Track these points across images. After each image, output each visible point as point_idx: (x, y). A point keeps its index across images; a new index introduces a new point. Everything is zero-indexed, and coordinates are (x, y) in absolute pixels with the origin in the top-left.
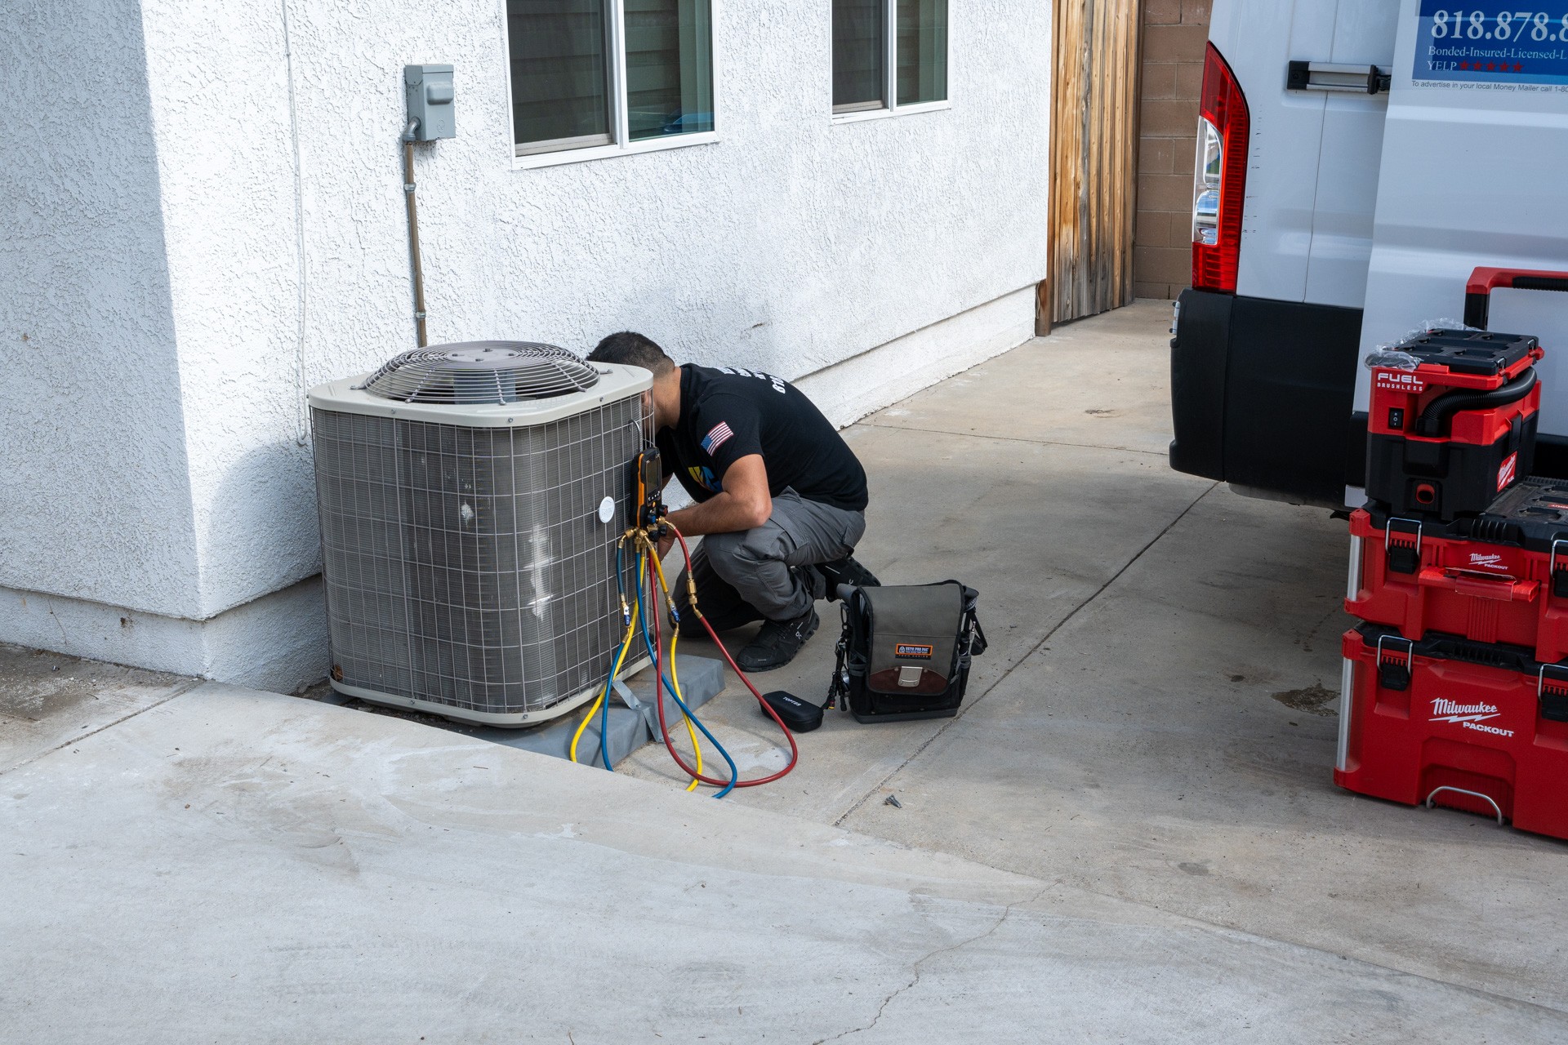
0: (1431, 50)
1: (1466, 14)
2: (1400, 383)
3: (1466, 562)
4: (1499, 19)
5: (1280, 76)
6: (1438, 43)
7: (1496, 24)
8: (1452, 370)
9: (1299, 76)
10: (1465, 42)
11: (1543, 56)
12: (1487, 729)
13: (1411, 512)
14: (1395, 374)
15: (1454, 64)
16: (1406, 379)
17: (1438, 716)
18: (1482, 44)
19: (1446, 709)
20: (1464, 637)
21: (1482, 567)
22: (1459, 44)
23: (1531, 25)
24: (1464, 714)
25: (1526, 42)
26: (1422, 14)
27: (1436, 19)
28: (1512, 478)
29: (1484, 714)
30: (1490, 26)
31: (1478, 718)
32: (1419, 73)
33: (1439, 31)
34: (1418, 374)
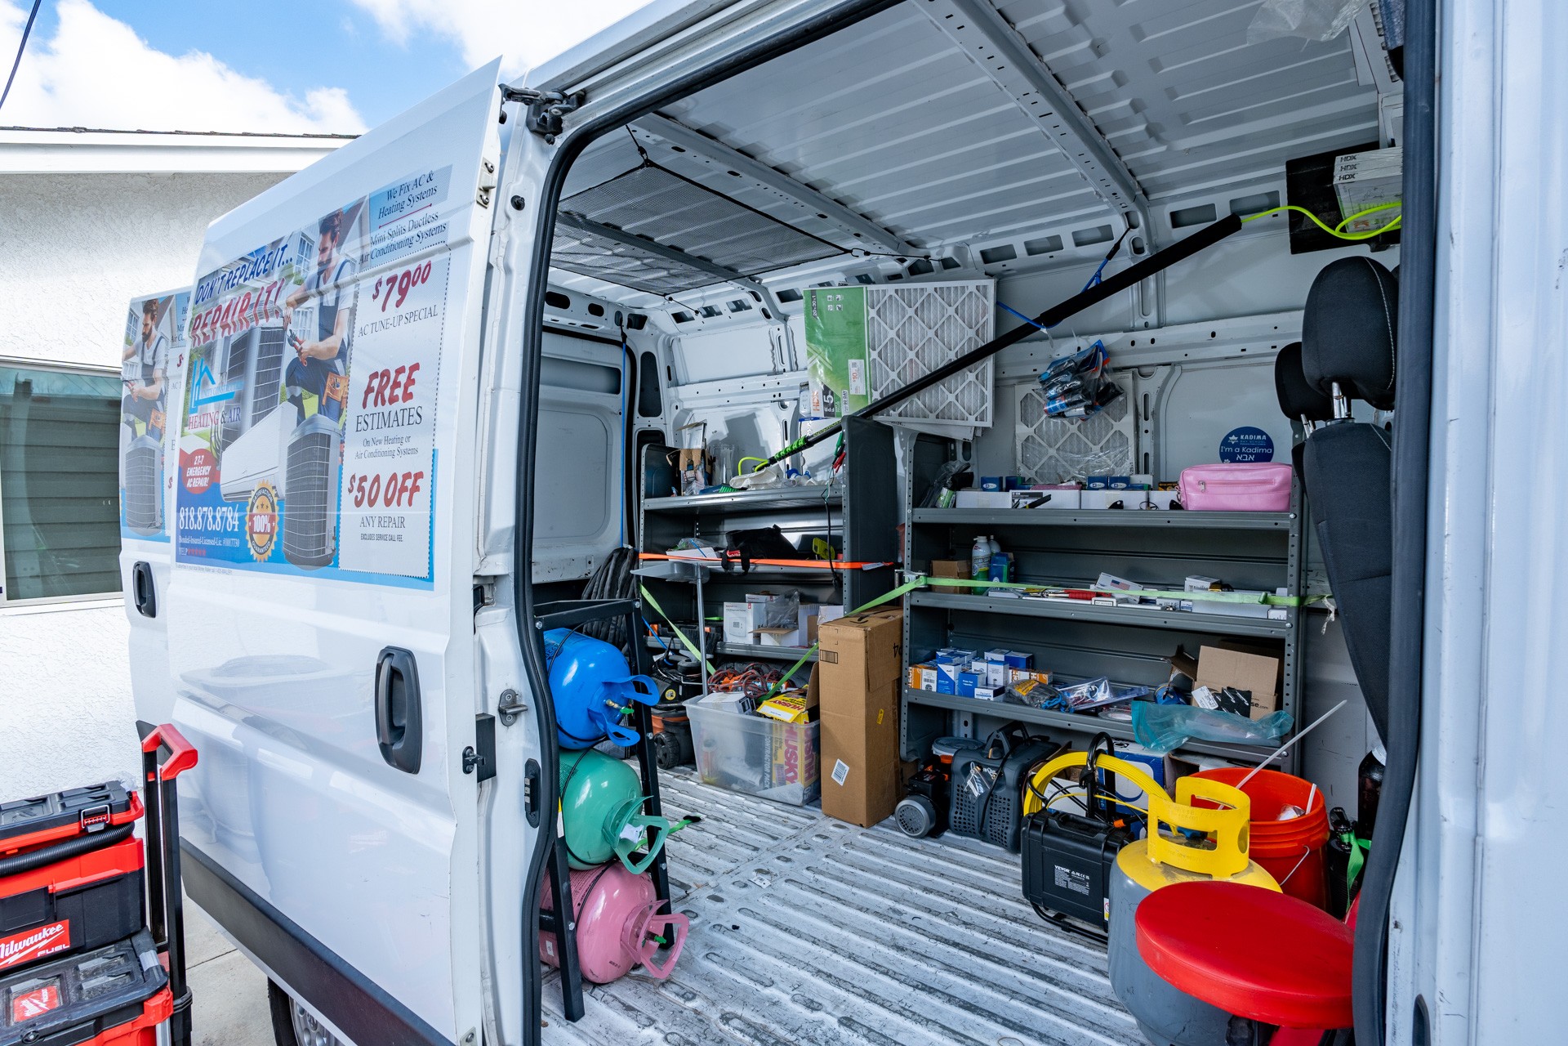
28: (60, 948)
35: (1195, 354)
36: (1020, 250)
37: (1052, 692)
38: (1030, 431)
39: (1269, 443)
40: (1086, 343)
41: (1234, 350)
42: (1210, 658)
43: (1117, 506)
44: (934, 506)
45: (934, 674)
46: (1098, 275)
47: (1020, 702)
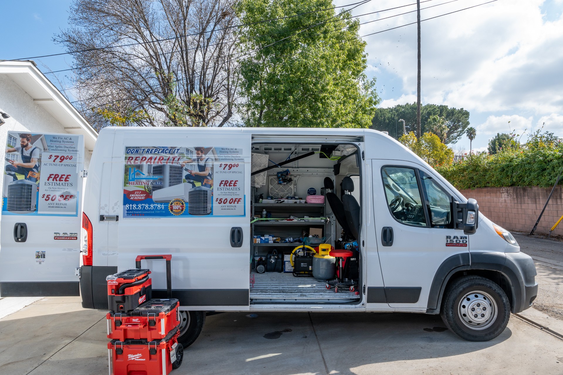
0: (126, 212)
1: (132, 205)
2: (113, 283)
3: (132, 322)
4: (139, 205)
5: (98, 218)
6: (127, 211)
7: (138, 207)
8: (124, 279)
9: (102, 218)
10: (132, 210)
11: (148, 212)
12: (140, 360)
13: (118, 312)
14: (112, 281)
15: (131, 215)
16: (114, 282)
17: (130, 359)
18: (136, 210)
19: (131, 357)
20: (133, 339)
21: (135, 322)
22: (131, 211)
23: (145, 206)
24: (135, 357)
25: (144, 210)
26: (124, 205)
27: (127, 206)
28: (145, 300)
29: (139, 356)
30: (137, 207)
31: (138, 357)
32: (124, 217)
33: (127, 208)
34: (116, 281)
35: (304, 174)
36: (273, 149)
37: (283, 239)
38: (272, 186)
39: (315, 191)
40: (285, 169)
41: (311, 174)
42: (312, 230)
43: (296, 203)
44: (258, 203)
45: (259, 239)
46: (289, 157)
47: (278, 242)
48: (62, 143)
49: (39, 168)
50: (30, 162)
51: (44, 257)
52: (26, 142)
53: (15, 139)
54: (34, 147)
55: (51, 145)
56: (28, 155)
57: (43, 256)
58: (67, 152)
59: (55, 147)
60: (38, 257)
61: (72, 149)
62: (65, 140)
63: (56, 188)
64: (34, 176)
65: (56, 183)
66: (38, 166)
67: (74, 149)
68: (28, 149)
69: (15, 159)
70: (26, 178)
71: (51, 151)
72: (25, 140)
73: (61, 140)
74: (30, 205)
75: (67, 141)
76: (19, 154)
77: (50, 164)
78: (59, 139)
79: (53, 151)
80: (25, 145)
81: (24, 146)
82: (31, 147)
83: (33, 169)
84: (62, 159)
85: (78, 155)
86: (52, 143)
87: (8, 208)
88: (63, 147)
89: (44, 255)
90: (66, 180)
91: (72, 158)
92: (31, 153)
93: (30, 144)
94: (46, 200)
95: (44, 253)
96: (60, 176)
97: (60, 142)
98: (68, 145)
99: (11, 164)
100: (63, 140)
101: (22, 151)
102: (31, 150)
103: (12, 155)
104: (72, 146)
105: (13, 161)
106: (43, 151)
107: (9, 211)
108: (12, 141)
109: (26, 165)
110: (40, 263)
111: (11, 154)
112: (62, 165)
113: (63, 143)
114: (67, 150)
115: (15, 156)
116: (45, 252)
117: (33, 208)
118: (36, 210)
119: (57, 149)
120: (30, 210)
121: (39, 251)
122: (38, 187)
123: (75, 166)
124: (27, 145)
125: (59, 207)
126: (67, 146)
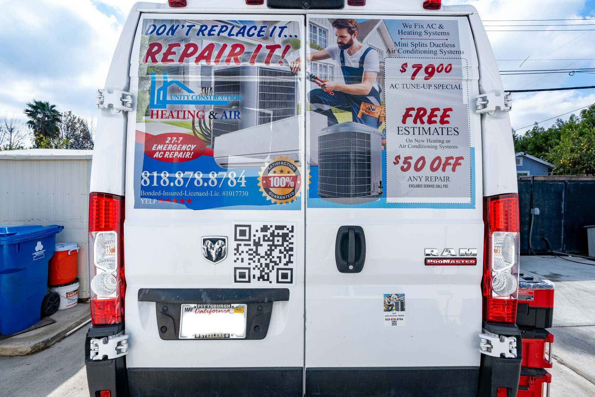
48: (424, 36)
49: (381, 95)
50: (360, 81)
51: (403, 309)
52: (348, 37)
53: (324, 32)
54: (365, 47)
55: (401, 41)
56: (356, 65)
57: (401, 306)
58: (439, 55)
59: (410, 45)
60: (389, 308)
61: (449, 49)
62: (429, 30)
63: (423, 141)
64: (372, 113)
65: (421, 129)
66: (378, 90)
67: (453, 49)
68: (355, 52)
69: (329, 74)
70: (355, 119)
71: (403, 55)
72: (345, 33)
73: (422, 30)
74: (369, 181)
75: (434, 31)
76: (335, 63)
77: (405, 86)
78: (417, 27)
79: (406, 55)
80: (346, 42)
81: (345, 46)
82: (360, 47)
83: (368, 97)
84: (430, 72)
85: (463, 62)
86: (403, 36)
87: (321, 192)
88: (429, 45)
89: (403, 304)
90: (442, 122)
91: (451, 69)
92: (362, 59)
93: (356, 42)
94: (402, 169)
95: (401, 298)
96: (428, 113)
97: (420, 34)
98: (439, 40)
99: (320, 88)
100: (425, 29)
101: (342, 56)
102: (360, 53)
103: (321, 66)
104: (447, 42)
105: (323, 79)
106: (386, 54)
107: (322, 197)
108: (318, 36)
109: (354, 87)
110: (394, 323)
111: (318, 64)
112: (430, 86)
113: (427, 37)
114: (438, 52)
115: (329, 69)
116: (404, 295)
117: (375, 191)
118: (382, 194)
119: (416, 49)
120: (370, 194)
121: (390, 293)
122: (383, 138)
123: (459, 87)
124: (350, 44)
125: (432, 186)
126: (436, 42)
